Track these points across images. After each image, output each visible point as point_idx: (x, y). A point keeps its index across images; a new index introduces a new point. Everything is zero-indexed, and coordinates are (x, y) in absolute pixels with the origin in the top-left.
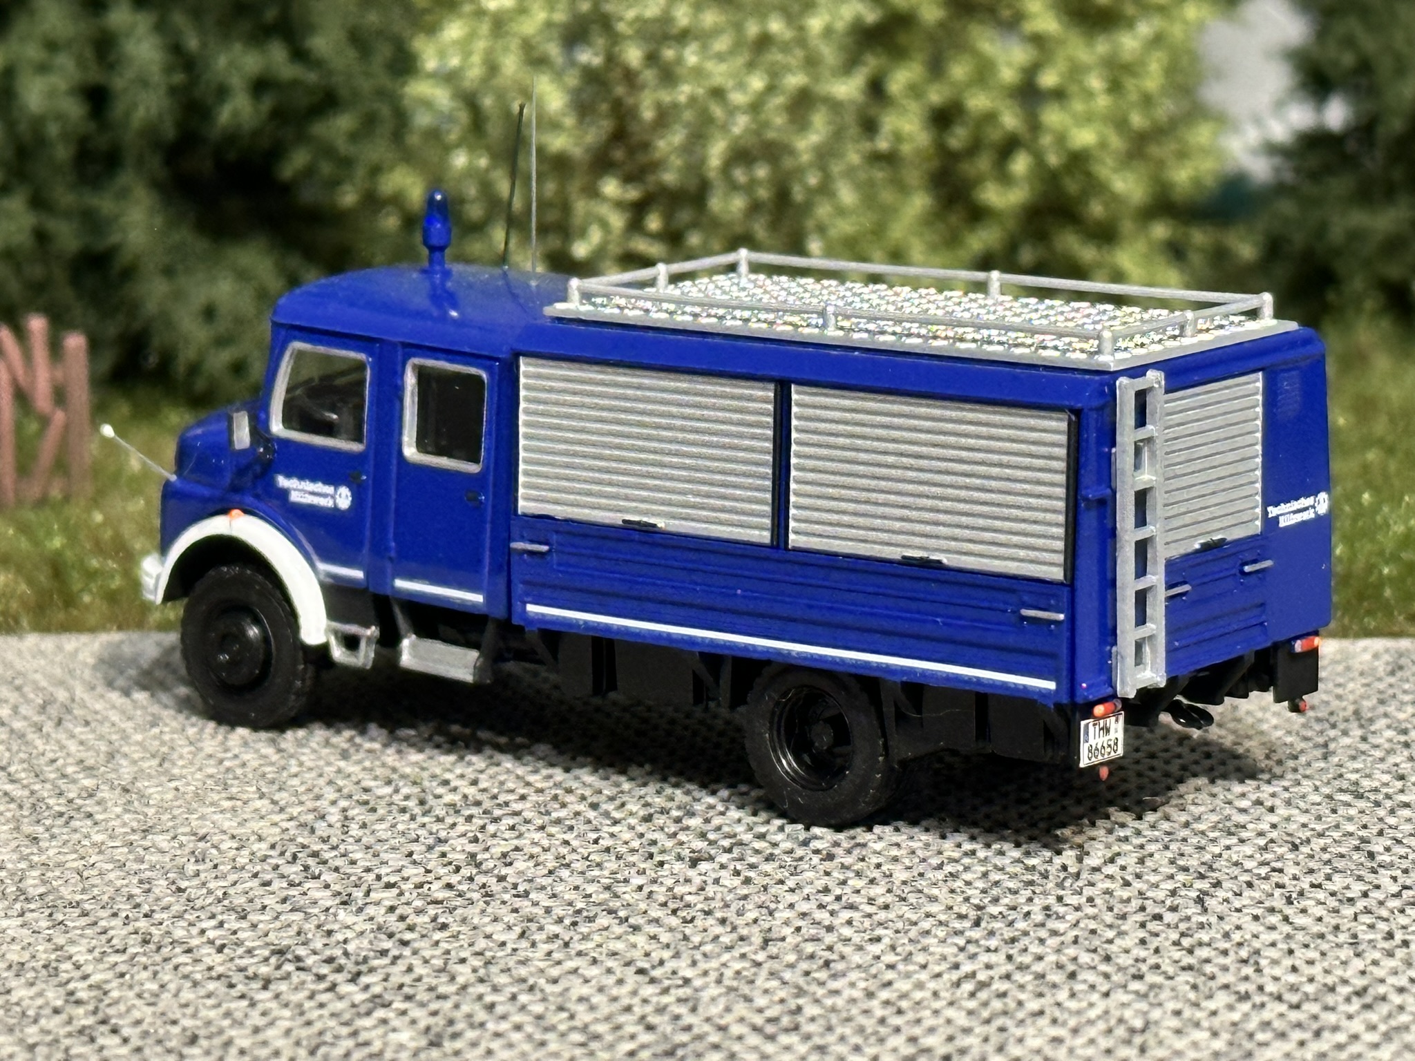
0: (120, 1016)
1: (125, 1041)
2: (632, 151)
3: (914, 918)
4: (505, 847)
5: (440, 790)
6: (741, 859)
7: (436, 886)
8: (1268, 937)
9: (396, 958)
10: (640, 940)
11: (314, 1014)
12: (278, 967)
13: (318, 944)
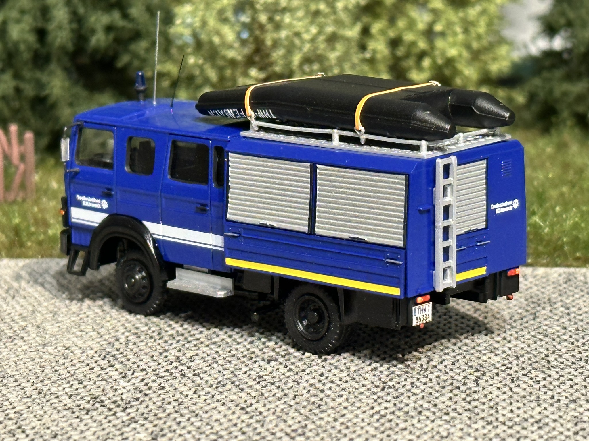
0: (26, 425)
1: (27, 436)
2: (262, 57)
3: (357, 386)
4: (192, 354)
5: (167, 329)
6: (289, 360)
7: (162, 370)
8: (502, 397)
9: (142, 401)
10: (243, 395)
11: (106, 425)
12: (93, 405)
13: (110, 395)
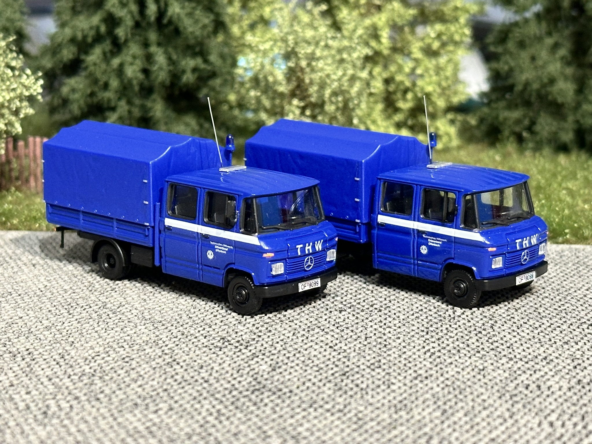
0: (179, 359)
1: (182, 367)
2: (302, 91)
3: (408, 331)
6: (354, 311)
8: (514, 339)
9: (258, 341)
11: (236, 359)
12: (223, 343)
13: (234, 336)
